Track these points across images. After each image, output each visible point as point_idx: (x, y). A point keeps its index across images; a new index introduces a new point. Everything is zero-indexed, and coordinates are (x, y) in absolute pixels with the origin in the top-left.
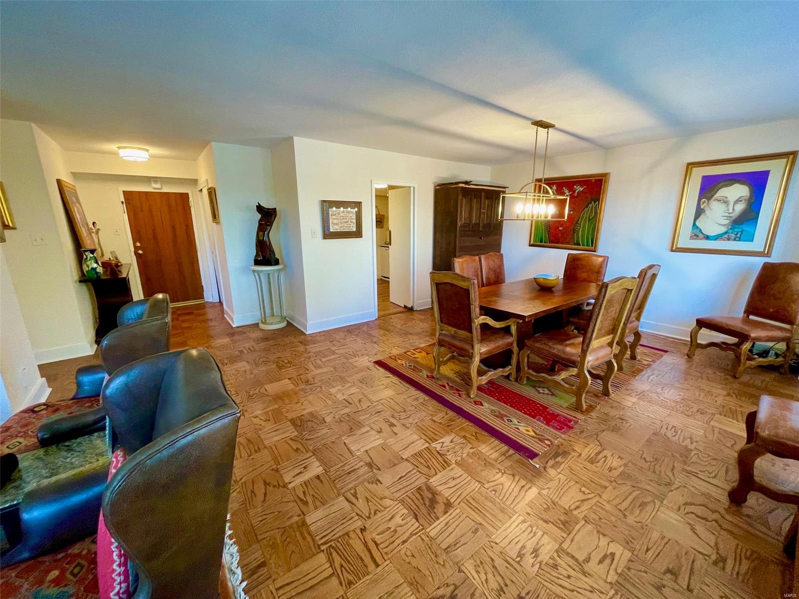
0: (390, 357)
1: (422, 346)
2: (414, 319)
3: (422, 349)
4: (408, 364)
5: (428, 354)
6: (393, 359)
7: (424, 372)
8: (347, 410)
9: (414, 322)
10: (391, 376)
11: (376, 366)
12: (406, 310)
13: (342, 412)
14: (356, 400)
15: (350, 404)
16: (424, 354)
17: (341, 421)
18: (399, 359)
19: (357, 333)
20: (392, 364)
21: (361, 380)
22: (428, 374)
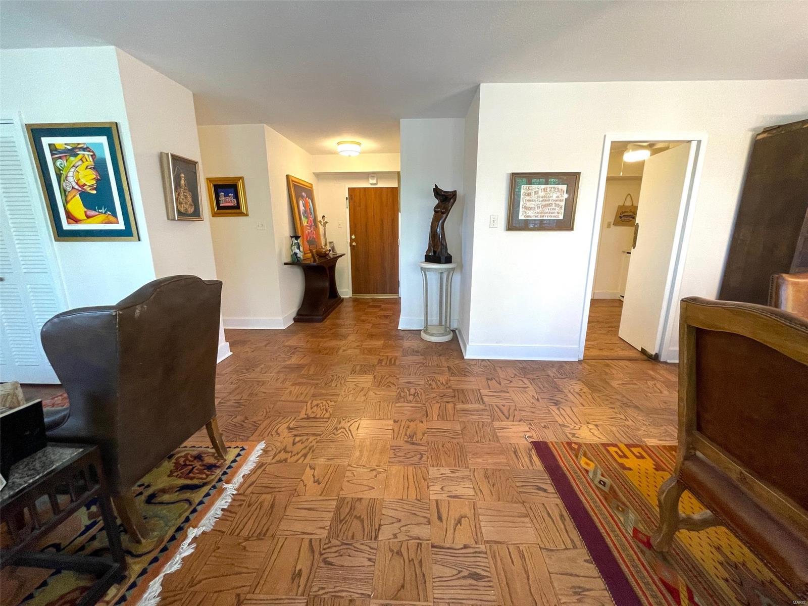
0: (569, 444)
1: (651, 442)
2: (653, 379)
3: (648, 450)
4: (599, 477)
5: (658, 468)
6: (572, 448)
7: (632, 516)
8: (424, 531)
9: (650, 383)
10: (551, 489)
11: (534, 452)
12: (645, 357)
13: (416, 531)
14: (454, 515)
15: (440, 518)
16: (648, 464)
17: (399, 553)
18: (585, 455)
19: (535, 376)
20: (565, 461)
21: (490, 472)
22: (641, 527)
